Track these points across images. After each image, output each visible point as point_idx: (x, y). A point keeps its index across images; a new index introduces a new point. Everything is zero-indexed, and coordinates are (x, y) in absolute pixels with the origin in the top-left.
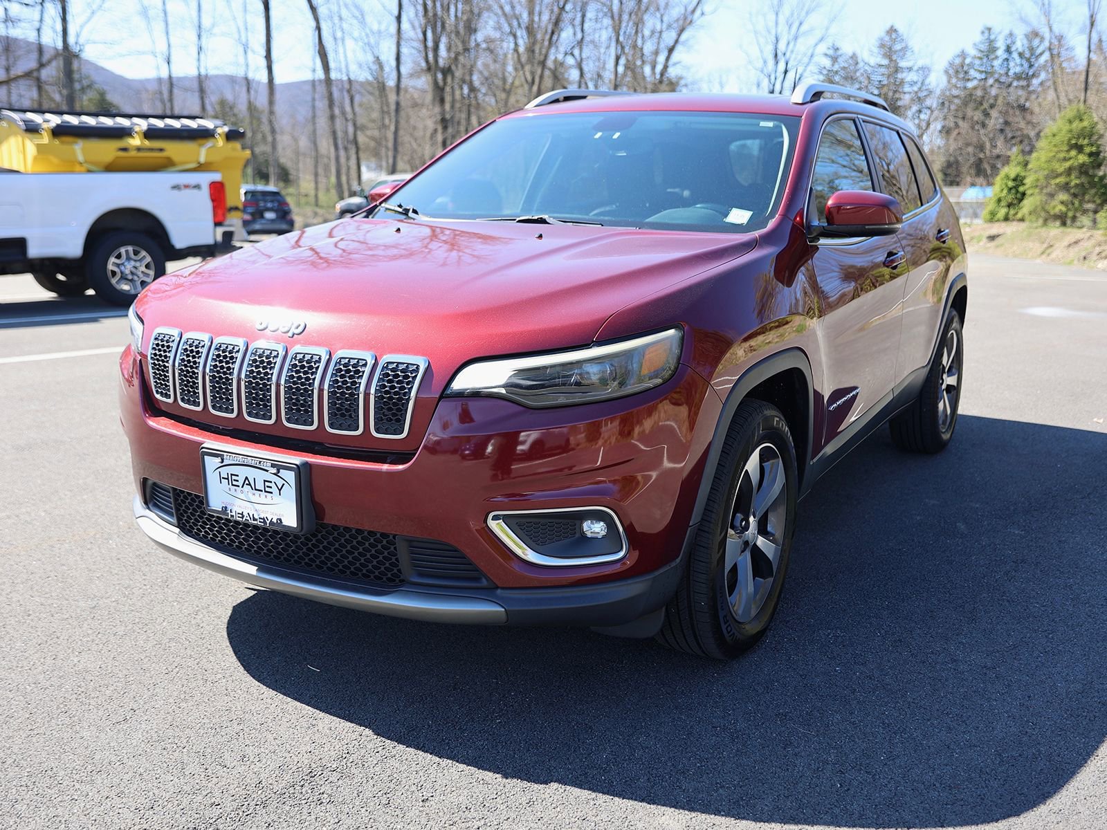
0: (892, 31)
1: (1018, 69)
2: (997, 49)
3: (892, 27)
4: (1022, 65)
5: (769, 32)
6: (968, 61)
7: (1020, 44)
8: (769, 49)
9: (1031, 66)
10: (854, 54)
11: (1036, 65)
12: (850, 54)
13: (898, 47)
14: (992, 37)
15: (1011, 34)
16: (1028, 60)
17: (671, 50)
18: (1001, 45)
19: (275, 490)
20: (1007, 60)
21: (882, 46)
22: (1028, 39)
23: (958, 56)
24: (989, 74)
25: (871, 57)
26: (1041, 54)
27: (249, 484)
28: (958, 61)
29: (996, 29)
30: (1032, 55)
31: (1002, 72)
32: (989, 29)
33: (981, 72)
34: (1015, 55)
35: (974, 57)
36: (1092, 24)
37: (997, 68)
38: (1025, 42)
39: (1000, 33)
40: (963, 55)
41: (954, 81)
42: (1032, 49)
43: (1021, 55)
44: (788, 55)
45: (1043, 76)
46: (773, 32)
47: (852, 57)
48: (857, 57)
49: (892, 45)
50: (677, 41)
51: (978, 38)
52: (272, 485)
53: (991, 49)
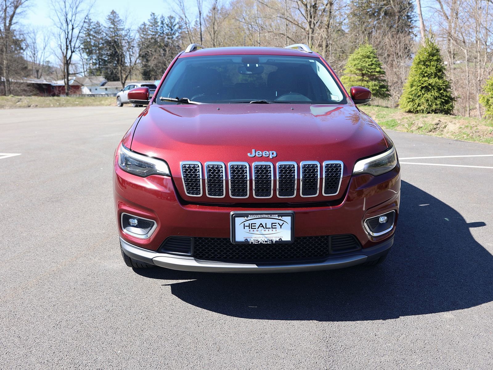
0: (113, 12)
1: (167, 31)
2: (158, 22)
3: (113, 11)
4: (168, 29)
5: (62, 10)
6: (147, 27)
7: (166, 21)
8: (63, 19)
9: (172, 30)
10: (98, 22)
11: (174, 30)
12: (96, 22)
13: (117, 20)
14: (155, 17)
15: (162, 17)
16: (171, 28)
17: (12, 17)
18: (159, 20)
19: (278, 226)
20: (162, 27)
21: (110, 19)
22: (169, 19)
23: (143, 25)
24: (157, 33)
25: (105, 24)
26: (175, 25)
27: (263, 226)
28: (143, 27)
29: (156, 14)
30: (172, 25)
31: (161, 32)
32: (154, 14)
33: (153, 32)
34: (165, 25)
35: (149, 25)
36: (200, 14)
37: (159, 30)
38: (168, 20)
39: (158, 15)
40: (144, 24)
41: (142, 35)
42: (171, 23)
43: (167, 25)
44: (73, 21)
45: (177, 34)
46: (64, 10)
47: (97, 23)
48: (99, 23)
49: (113, 18)
50: (14, 13)
51: (150, 17)
52: (277, 225)
53: (156, 22)
